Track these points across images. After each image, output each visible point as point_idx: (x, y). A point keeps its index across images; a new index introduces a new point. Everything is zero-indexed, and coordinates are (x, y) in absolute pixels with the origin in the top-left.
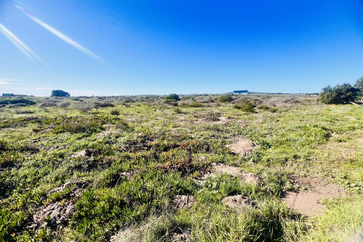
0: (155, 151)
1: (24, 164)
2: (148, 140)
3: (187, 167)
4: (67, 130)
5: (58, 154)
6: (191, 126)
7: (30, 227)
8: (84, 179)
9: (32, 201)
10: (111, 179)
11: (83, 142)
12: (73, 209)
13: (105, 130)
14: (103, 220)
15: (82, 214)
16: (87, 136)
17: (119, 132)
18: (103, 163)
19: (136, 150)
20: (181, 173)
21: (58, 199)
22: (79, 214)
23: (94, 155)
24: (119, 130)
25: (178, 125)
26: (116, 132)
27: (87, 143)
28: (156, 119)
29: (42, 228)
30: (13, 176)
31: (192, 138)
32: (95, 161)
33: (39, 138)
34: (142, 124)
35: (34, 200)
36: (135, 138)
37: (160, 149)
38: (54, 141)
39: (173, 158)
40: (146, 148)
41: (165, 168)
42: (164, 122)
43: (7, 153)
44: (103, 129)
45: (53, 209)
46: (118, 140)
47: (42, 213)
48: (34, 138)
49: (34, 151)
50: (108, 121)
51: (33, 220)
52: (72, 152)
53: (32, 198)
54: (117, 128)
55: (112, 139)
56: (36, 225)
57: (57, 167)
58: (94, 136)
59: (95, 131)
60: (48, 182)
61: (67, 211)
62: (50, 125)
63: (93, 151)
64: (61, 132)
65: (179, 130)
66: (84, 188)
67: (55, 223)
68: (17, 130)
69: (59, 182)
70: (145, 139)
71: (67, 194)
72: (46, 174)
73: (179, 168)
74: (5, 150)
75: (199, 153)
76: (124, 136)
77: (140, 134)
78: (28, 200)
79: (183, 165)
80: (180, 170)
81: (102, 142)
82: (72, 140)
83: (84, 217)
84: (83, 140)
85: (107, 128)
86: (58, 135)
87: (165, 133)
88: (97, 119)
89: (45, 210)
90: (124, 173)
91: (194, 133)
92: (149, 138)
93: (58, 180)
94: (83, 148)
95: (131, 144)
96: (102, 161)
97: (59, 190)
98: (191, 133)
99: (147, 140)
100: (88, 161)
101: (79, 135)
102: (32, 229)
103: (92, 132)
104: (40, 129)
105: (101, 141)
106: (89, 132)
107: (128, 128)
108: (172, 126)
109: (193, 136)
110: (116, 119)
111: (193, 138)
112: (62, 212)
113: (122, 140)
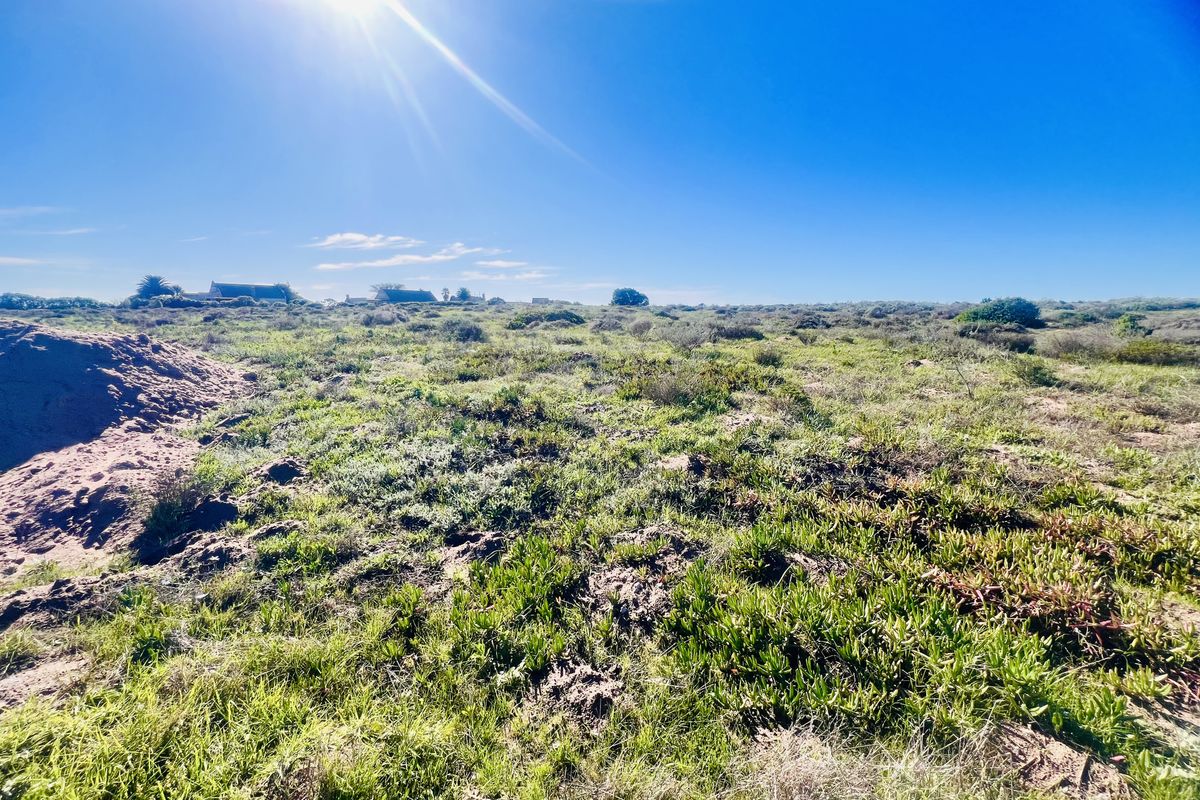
0: (914, 515)
1: (573, 455)
2: (885, 467)
3: (1083, 630)
4: (647, 392)
5: (630, 451)
6: (1117, 451)
7: (584, 599)
8: (689, 536)
9: (585, 542)
10: (757, 559)
11: (681, 432)
12: (664, 599)
13: (740, 409)
14: (737, 668)
15: (686, 624)
16: (693, 418)
17: (780, 422)
18: (735, 504)
19: (836, 495)
20: (1048, 642)
21: (632, 562)
22: (679, 622)
23: (712, 476)
24: (780, 414)
25: (1033, 436)
26: (772, 419)
27: (692, 438)
28: (922, 397)
29: (603, 612)
30: (556, 477)
31: (1120, 511)
32: (712, 491)
33: (595, 404)
34: (864, 409)
35: (588, 542)
36: (834, 453)
37: (936, 512)
38: (621, 416)
39: (1002, 565)
40: (879, 496)
41: (962, 595)
42: (957, 411)
43: (546, 425)
44: (735, 405)
45: (624, 581)
46: (778, 445)
47: (603, 579)
48: (586, 403)
49: (588, 432)
50: (747, 382)
51: (586, 586)
52: (658, 454)
53: (586, 536)
54: (776, 406)
55: (759, 440)
56: (592, 600)
57: (628, 482)
58: (708, 421)
59: (713, 407)
60: (612, 512)
61: (653, 599)
62: (612, 375)
63: (707, 461)
64: (637, 397)
65: (1038, 459)
66: (688, 556)
67: (626, 614)
68: (558, 378)
69: (633, 521)
70: (874, 464)
71: (650, 557)
72: (609, 492)
73: (1034, 618)
74: (543, 420)
75: (1165, 589)
76: (798, 438)
77: (854, 442)
78: (580, 538)
79: (1059, 614)
80: (1038, 626)
81: (731, 442)
82: (657, 421)
83: (689, 633)
84: (681, 427)
85: (745, 403)
86: (630, 404)
87: (965, 458)
88: (717, 372)
89: (609, 575)
90: (797, 557)
91: (1134, 487)
92: (887, 464)
93: (632, 515)
94: (684, 448)
95: (820, 470)
96: (733, 500)
97: (633, 539)
98: (1114, 484)
99: (878, 469)
100: (697, 487)
101: (674, 412)
102: (587, 604)
103: (706, 408)
104: (596, 382)
105: (729, 439)
106: (698, 407)
107: (812, 413)
108: (998, 435)
109: (1126, 500)
110: (771, 379)
111: (1130, 513)
112: (641, 597)
113: (788, 447)
